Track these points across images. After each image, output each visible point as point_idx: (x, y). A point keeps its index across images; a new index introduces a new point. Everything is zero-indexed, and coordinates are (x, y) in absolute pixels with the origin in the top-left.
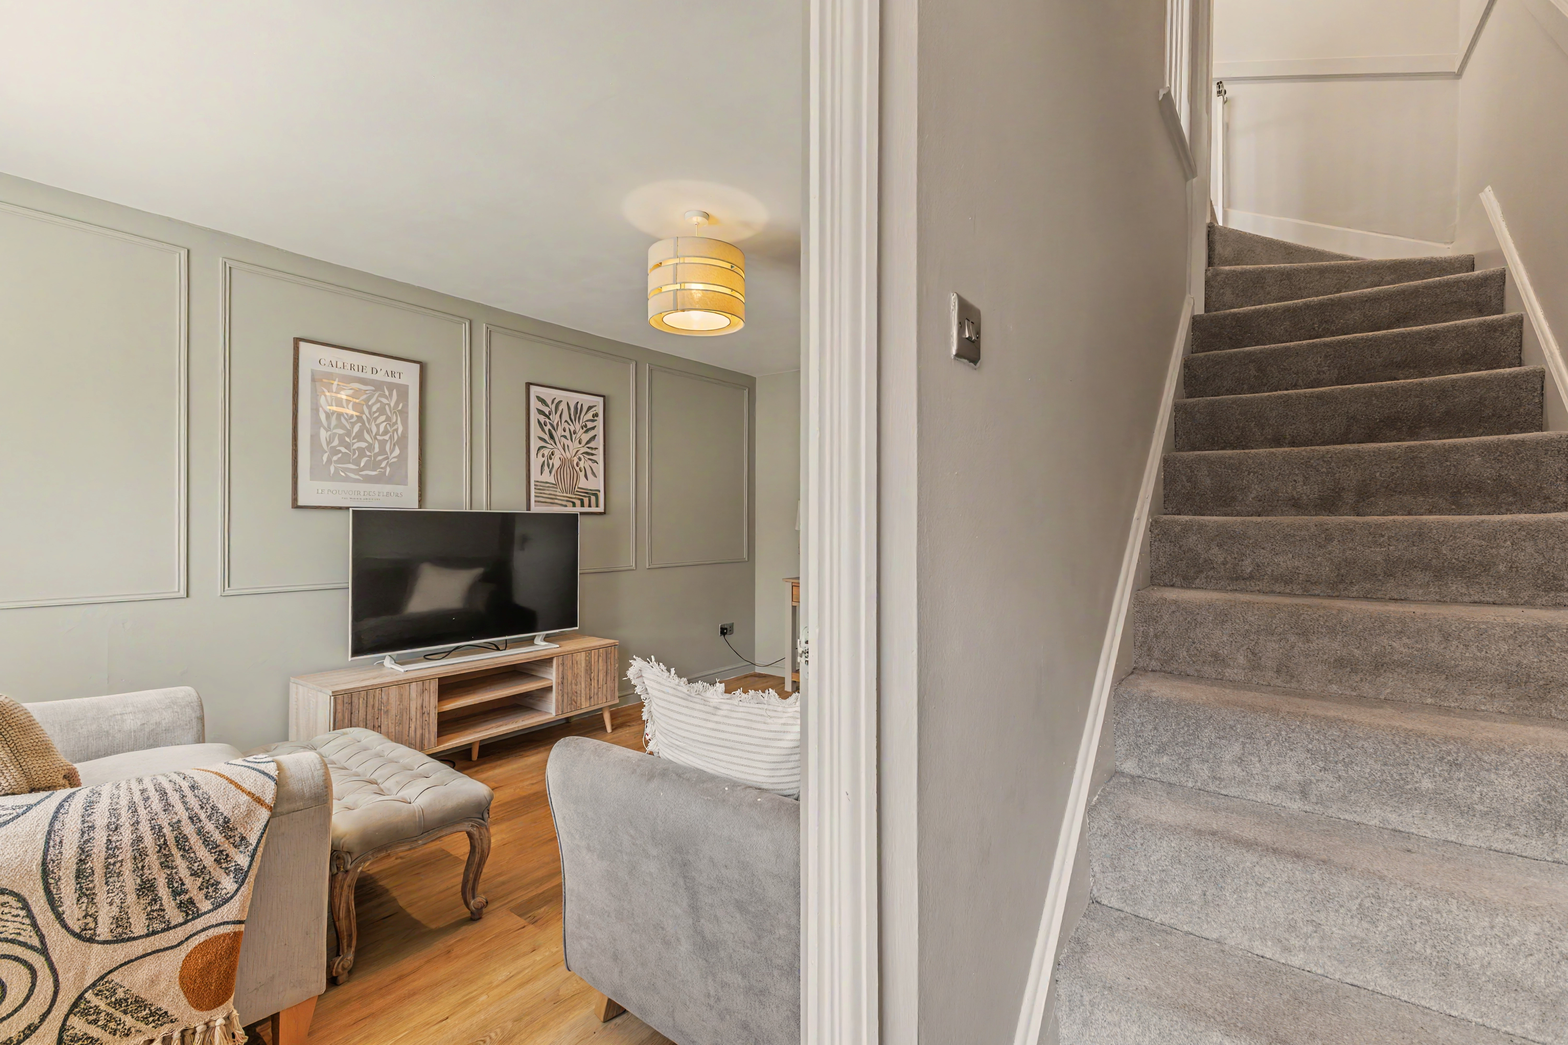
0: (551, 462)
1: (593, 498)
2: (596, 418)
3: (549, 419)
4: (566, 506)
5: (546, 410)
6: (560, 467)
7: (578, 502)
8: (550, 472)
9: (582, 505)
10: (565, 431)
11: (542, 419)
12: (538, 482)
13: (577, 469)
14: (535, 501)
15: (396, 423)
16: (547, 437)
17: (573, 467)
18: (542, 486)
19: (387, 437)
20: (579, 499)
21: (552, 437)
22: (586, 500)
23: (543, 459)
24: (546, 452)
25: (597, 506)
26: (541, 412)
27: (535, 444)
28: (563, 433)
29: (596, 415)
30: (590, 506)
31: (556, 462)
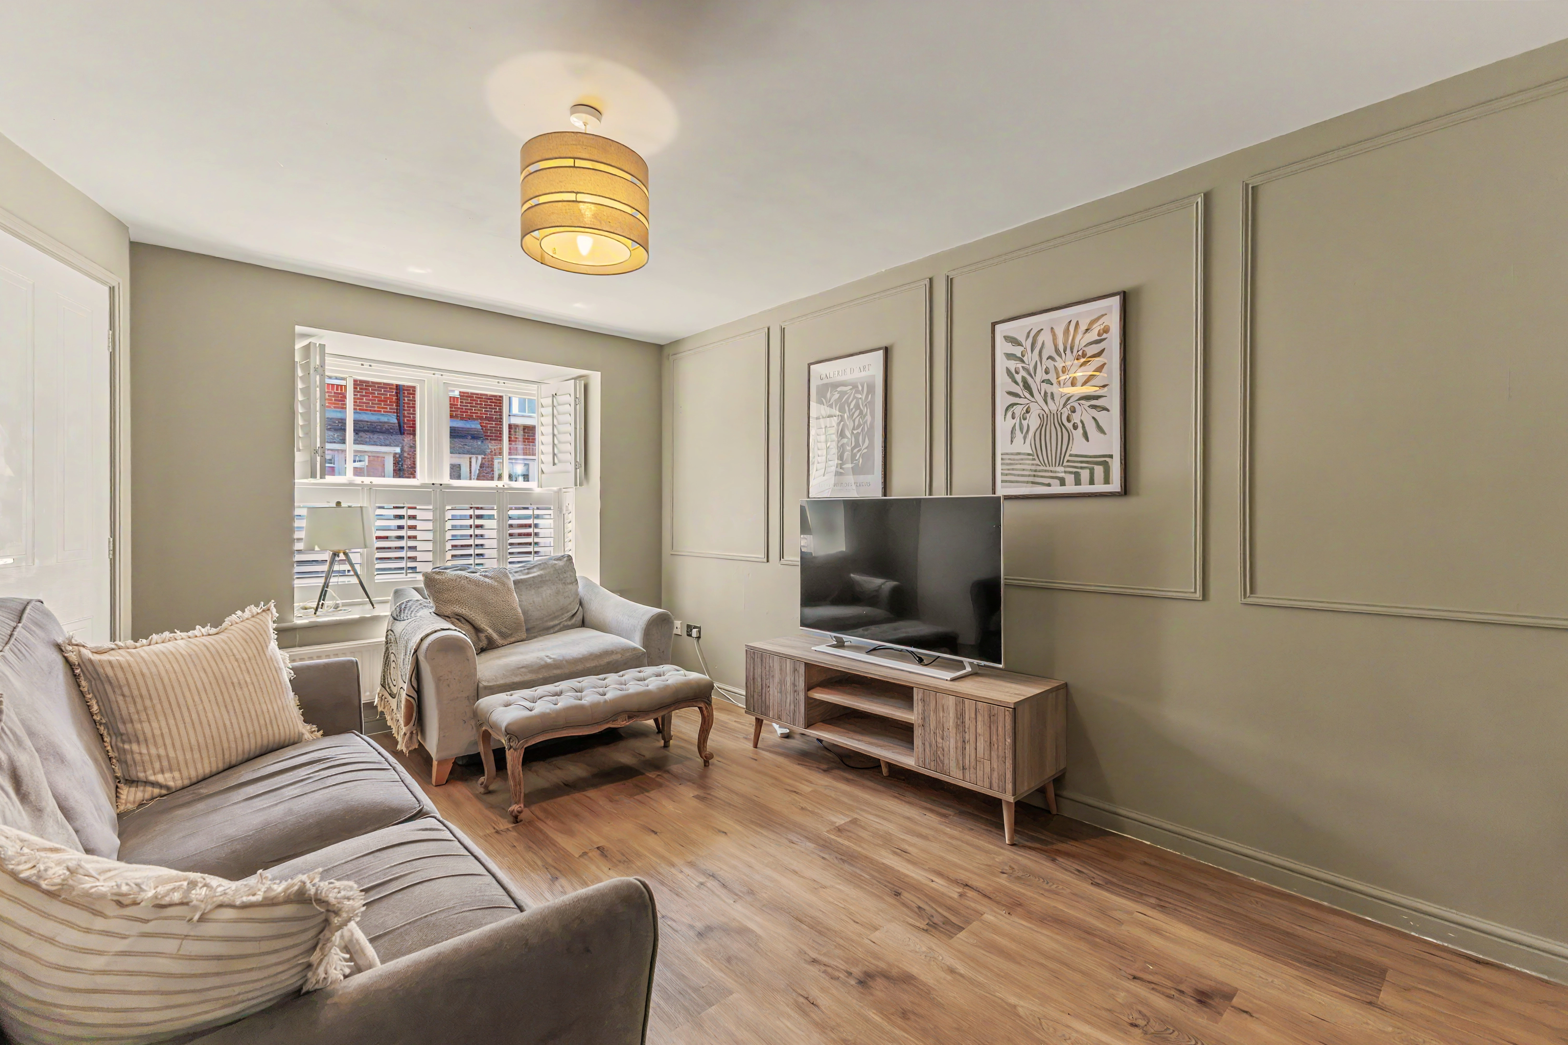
0: (1025, 423)
1: (1099, 470)
2: (1104, 336)
3: (1023, 361)
4: (1049, 485)
5: (1017, 351)
6: (1041, 426)
7: (1069, 479)
8: (1025, 438)
9: (1078, 482)
10: (1047, 372)
11: (1013, 365)
12: (1007, 454)
13: (1069, 426)
14: (1002, 481)
15: (866, 414)
16: (1018, 389)
17: (1062, 425)
18: (1013, 458)
19: (859, 430)
20: (1070, 473)
21: (1027, 387)
22: (1085, 475)
23: (1014, 421)
24: (1018, 410)
25: (1107, 481)
26: (1010, 356)
27: (1002, 401)
28: (1046, 377)
29: (1106, 330)
30: (1092, 482)
31: (1033, 422)
